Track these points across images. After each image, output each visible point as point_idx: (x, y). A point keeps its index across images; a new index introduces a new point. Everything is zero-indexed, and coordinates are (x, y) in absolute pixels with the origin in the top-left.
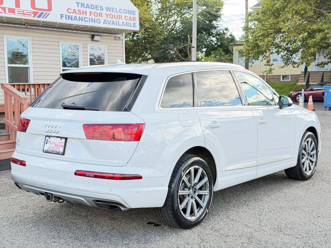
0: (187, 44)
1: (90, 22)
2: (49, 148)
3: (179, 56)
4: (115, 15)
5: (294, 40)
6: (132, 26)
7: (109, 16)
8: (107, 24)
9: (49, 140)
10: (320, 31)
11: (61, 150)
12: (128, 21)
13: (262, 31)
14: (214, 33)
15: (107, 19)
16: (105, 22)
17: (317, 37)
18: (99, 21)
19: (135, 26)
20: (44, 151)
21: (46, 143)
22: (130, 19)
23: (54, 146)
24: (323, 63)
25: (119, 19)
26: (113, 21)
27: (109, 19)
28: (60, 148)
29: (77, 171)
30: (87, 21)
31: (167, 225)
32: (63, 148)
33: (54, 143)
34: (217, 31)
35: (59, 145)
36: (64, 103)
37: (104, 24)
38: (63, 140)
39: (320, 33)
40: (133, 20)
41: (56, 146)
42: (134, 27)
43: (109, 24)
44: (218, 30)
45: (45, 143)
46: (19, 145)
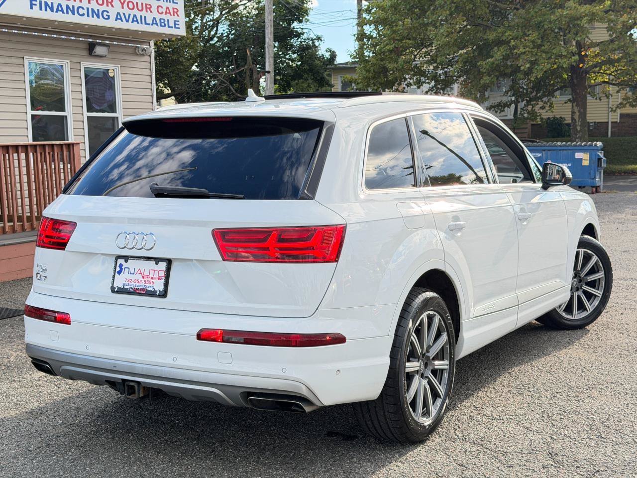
0: (246, 67)
1: (88, 16)
2: (127, 282)
3: (230, 89)
4: (137, 3)
5: (449, 61)
6: (172, 27)
7: (125, 5)
8: (122, 21)
9: (125, 265)
10: (499, 43)
11: (159, 286)
12: (163, 16)
13: (394, 43)
14: (296, 44)
15: (121, 11)
16: (118, 17)
17: (495, 55)
18: (107, 15)
19: (177, 26)
20: (116, 290)
21: (119, 273)
22: (167, 12)
23: (139, 277)
24: (502, 104)
25: (147, 11)
26: (135, 16)
27: (127, 11)
28: (156, 281)
29: (201, 330)
30: (83, 15)
31: (371, 436)
32: (162, 282)
33: (139, 272)
34: (301, 42)
35: (151, 275)
36: (156, 184)
37: (116, 20)
38: (163, 266)
39: (500, 48)
40: (174, 15)
41: (143, 278)
42: (175, 27)
43: (127, 21)
44: (303, 40)
45: (115, 271)
46: (46, 278)
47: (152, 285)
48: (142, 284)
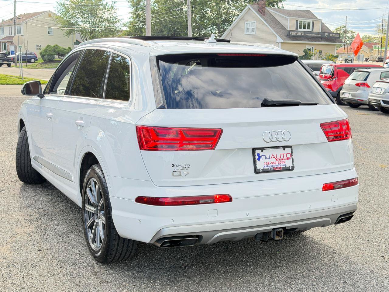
2: (266, 165)
9: (261, 154)
28: (286, 161)
33: (273, 157)
35: (282, 157)
38: (288, 150)
41: (277, 160)
46: (188, 173)
47: (284, 164)
48: (277, 164)
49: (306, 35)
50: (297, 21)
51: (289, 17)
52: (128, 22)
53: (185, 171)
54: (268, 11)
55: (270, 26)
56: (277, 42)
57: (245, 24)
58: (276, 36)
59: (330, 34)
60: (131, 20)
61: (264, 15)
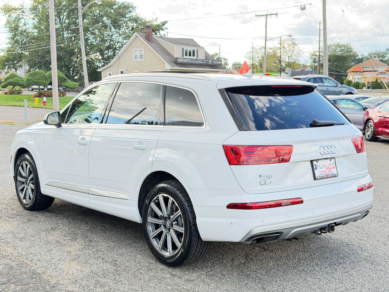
2: (320, 173)
9: (317, 164)
11: (334, 172)
21: (316, 169)
28: (333, 169)
32: (335, 169)
33: (324, 166)
35: (330, 167)
38: (333, 161)
41: (327, 169)
46: (271, 182)
47: (331, 172)
48: (327, 172)
49: (192, 62)
50: (183, 49)
51: (175, 45)
52: (5, 48)
53: (269, 181)
54: (155, 39)
55: (158, 53)
56: (166, 69)
57: (133, 51)
58: (165, 63)
59: (214, 62)
60: (10, 46)
61: (152, 43)
